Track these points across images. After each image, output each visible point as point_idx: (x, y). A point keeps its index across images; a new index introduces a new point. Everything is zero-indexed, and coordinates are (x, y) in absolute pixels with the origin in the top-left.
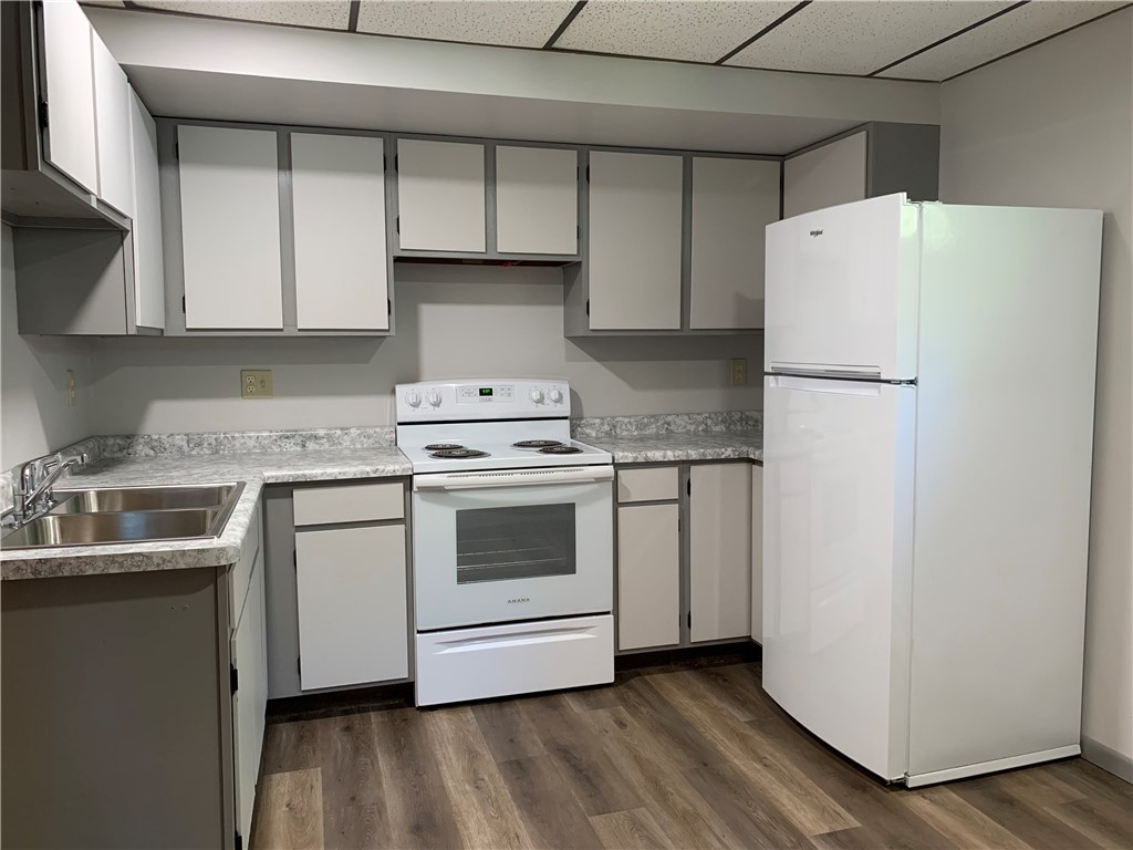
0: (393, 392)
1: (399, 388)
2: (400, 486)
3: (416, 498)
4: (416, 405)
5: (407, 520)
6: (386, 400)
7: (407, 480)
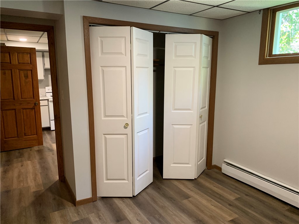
0: (45, 88)
1: (46, 87)
2: (47, 101)
3: (49, 102)
4: (49, 90)
5: (48, 105)
6: (44, 89)
7: (48, 100)
